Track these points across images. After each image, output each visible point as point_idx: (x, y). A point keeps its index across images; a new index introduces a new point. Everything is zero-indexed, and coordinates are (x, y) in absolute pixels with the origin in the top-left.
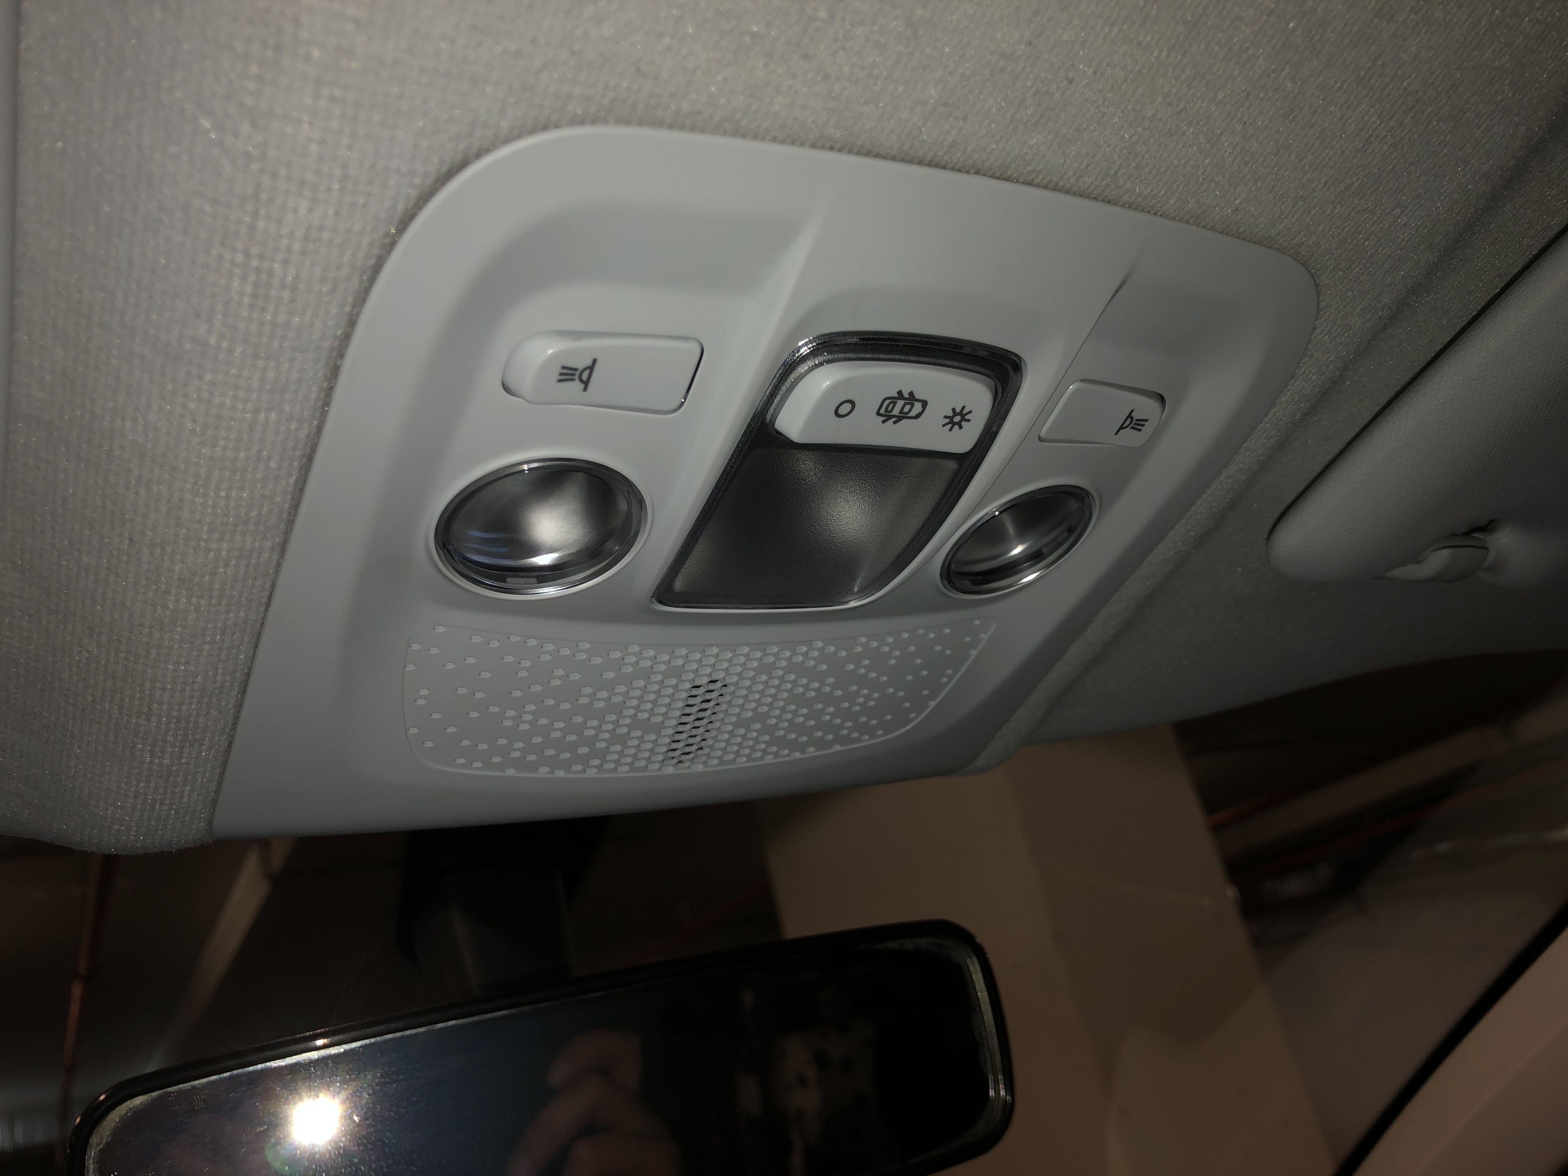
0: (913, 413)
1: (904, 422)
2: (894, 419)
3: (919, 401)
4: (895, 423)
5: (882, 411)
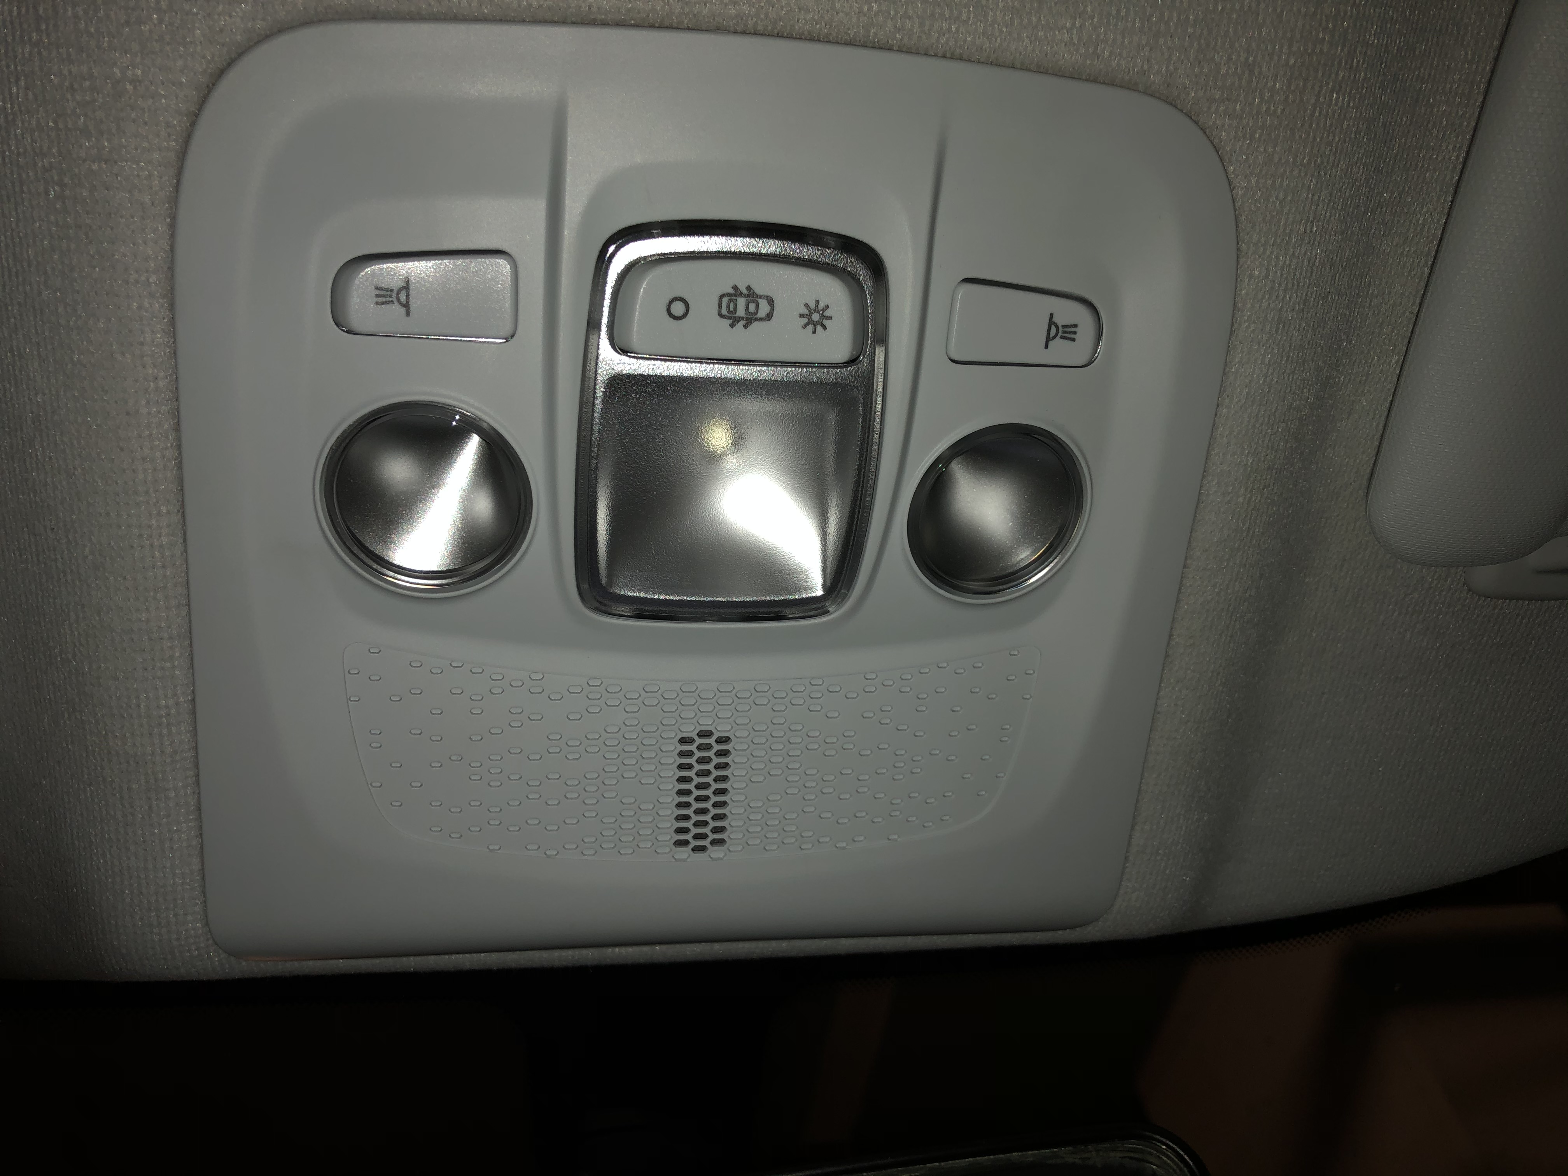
1: (756, 325)
2: (742, 323)
4: (746, 326)
5: (724, 311)
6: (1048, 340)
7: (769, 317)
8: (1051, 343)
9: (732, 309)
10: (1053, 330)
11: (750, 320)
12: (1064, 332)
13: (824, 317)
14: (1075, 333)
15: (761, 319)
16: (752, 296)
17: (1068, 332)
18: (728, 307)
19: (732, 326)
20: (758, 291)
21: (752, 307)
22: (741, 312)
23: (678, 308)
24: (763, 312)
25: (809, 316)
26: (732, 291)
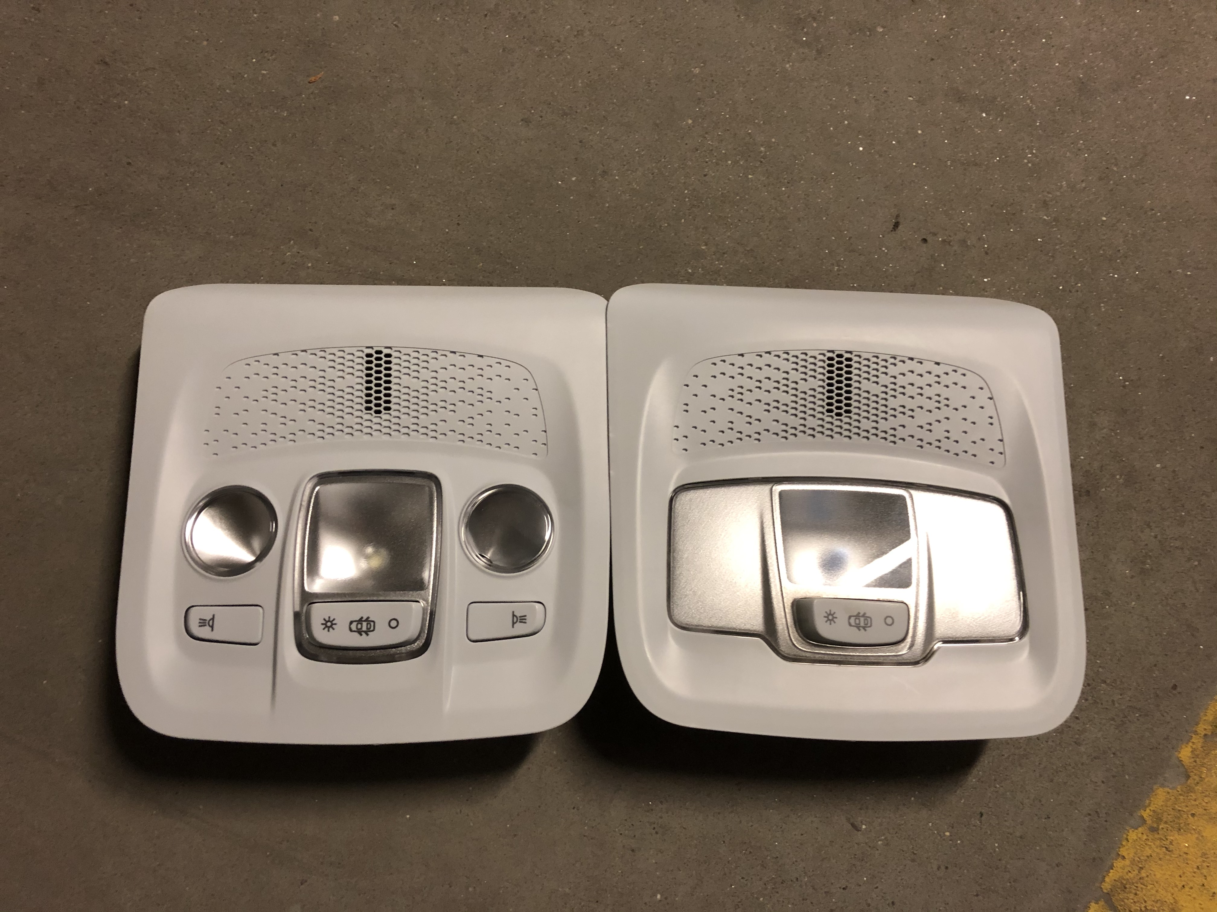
0: (355, 624)
1: (358, 619)
2: (364, 619)
3: (354, 631)
4: (362, 618)
5: (372, 624)
6: (213, 619)
7: (351, 623)
8: (211, 617)
9: (369, 625)
10: (211, 623)
11: (360, 621)
12: (205, 623)
13: (325, 624)
14: (200, 623)
15: (355, 621)
16: (360, 632)
17: (203, 623)
18: (371, 625)
19: (368, 618)
20: (356, 634)
21: (359, 626)
22: (365, 624)
23: (394, 624)
24: (354, 624)
25: (332, 624)
26: (369, 633)
